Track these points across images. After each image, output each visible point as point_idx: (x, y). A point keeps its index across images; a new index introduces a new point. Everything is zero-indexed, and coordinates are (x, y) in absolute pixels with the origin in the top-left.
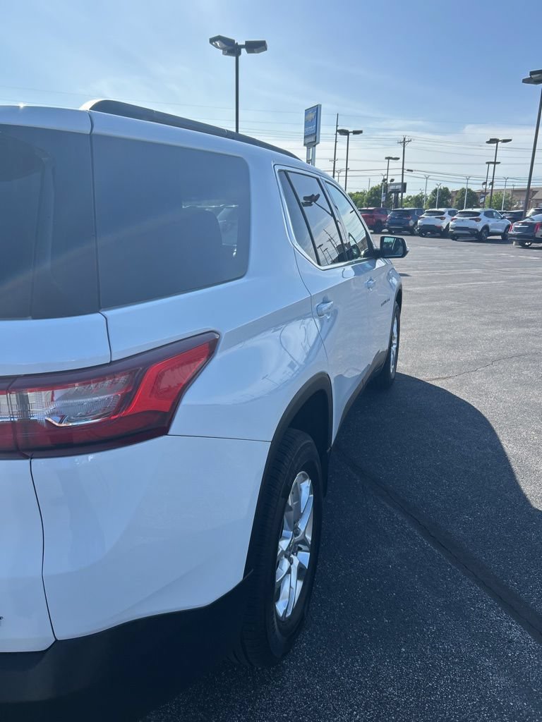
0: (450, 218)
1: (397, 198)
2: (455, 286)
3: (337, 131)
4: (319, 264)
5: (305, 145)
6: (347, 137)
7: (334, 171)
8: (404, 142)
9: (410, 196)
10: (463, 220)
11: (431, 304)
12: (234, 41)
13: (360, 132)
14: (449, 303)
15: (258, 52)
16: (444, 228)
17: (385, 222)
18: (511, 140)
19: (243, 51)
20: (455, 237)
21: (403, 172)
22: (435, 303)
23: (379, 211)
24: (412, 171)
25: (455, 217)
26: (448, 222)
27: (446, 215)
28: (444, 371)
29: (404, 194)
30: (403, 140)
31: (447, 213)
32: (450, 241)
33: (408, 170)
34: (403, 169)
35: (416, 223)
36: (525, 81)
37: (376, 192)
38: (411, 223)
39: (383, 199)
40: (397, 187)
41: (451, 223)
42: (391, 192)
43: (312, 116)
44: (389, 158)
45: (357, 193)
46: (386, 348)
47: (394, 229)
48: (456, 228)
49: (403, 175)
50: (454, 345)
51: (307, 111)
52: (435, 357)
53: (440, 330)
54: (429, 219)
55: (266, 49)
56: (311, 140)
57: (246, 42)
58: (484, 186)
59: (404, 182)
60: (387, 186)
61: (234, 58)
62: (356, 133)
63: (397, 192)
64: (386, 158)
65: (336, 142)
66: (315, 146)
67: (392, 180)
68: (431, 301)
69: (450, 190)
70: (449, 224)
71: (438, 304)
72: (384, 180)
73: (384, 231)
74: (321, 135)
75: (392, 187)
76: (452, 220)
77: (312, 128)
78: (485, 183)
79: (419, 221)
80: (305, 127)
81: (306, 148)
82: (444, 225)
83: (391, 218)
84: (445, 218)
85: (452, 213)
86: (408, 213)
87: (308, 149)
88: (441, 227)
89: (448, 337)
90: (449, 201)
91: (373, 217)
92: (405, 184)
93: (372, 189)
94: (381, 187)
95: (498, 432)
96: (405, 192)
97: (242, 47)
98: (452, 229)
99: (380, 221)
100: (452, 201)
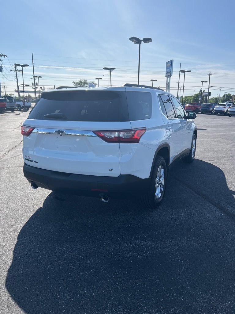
0: (228, 107)
1: (206, 98)
2: (224, 134)
3: (180, 71)
4: (168, 118)
5: (166, 77)
6: (184, 73)
7: (178, 87)
9: (213, 98)
10: (234, 108)
11: (213, 139)
12: (139, 38)
13: (190, 71)
14: (220, 139)
15: (148, 42)
16: (226, 111)
17: (200, 109)
19: (142, 42)
20: (230, 115)
21: (209, 87)
22: (214, 139)
23: (197, 104)
24: (213, 87)
25: (230, 107)
26: (227, 109)
27: (227, 106)
28: (212, 159)
29: (209, 97)
30: (209, 74)
32: (228, 117)
33: (211, 87)
34: (209, 86)
35: (213, 109)
37: (197, 96)
38: (211, 109)
39: (200, 99)
40: (207, 94)
41: (229, 109)
42: (204, 96)
43: (169, 64)
44: (202, 82)
45: (189, 96)
46: (190, 147)
47: (204, 112)
48: (231, 112)
49: (209, 89)
50: (218, 152)
51: (167, 63)
52: (210, 155)
53: (214, 147)
54: (219, 108)
55: (151, 41)
56: (169, 74)
57: (144, 39)
59: (209, 91)
60: (202, 94)
61: (139, 45)
62: (188, 71)
63: (206, 96)
64: (201, 82)
65: (180, 75)
66: (170, 77)
67: (204, 91)
68: (213, 138)
69: (232, 95)
70: (227, 110)
71: (215, 139)
72: (200, 91)
73: (199, 112)
74: (173, 72)
75: (204, 94)
76: (229, 108)
77: (169, 70)
79: (214, 109)
80: (166, 69)
81: (166, 78)
83: (202, 107)
84: (226, 107)
85: (229, 105)
86: (210, 105)
87: (167, 78)
88: (224, 111)
89: (217, 149)
90: (231, 100)
91: (194, 107)
92: (210, 93)
93: (195, 94)
94: (199, 94)
95: (225, 174)
96: (210, 96)
97: (142, 40)
98: (229, 112)
99: (198, 108)
100: (232, 100)
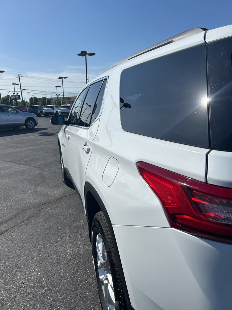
0: (57, 109)
8: (19, 77)
10: (64, 109)
16: (55, 113)
18: (67, 78)
21: (21, 90)
24: (25, 90)
31: (55, 107)
33: (23, 89)
34: (21, 89)
35: (42, 111)
36: (79, 55)
41: (59, 111)
42: (13, 99)
48: (62, 113)
49: (21, 91)
54: (48, 110)
58: (57, 96)
64: (13, 84)
76: (59, 109)
78: (57, 95)
82: (55, 111)
84: (54, 109)
85: (57, 107)
86: (37, 107)
94: (13, 96)
98: (60, 113)
